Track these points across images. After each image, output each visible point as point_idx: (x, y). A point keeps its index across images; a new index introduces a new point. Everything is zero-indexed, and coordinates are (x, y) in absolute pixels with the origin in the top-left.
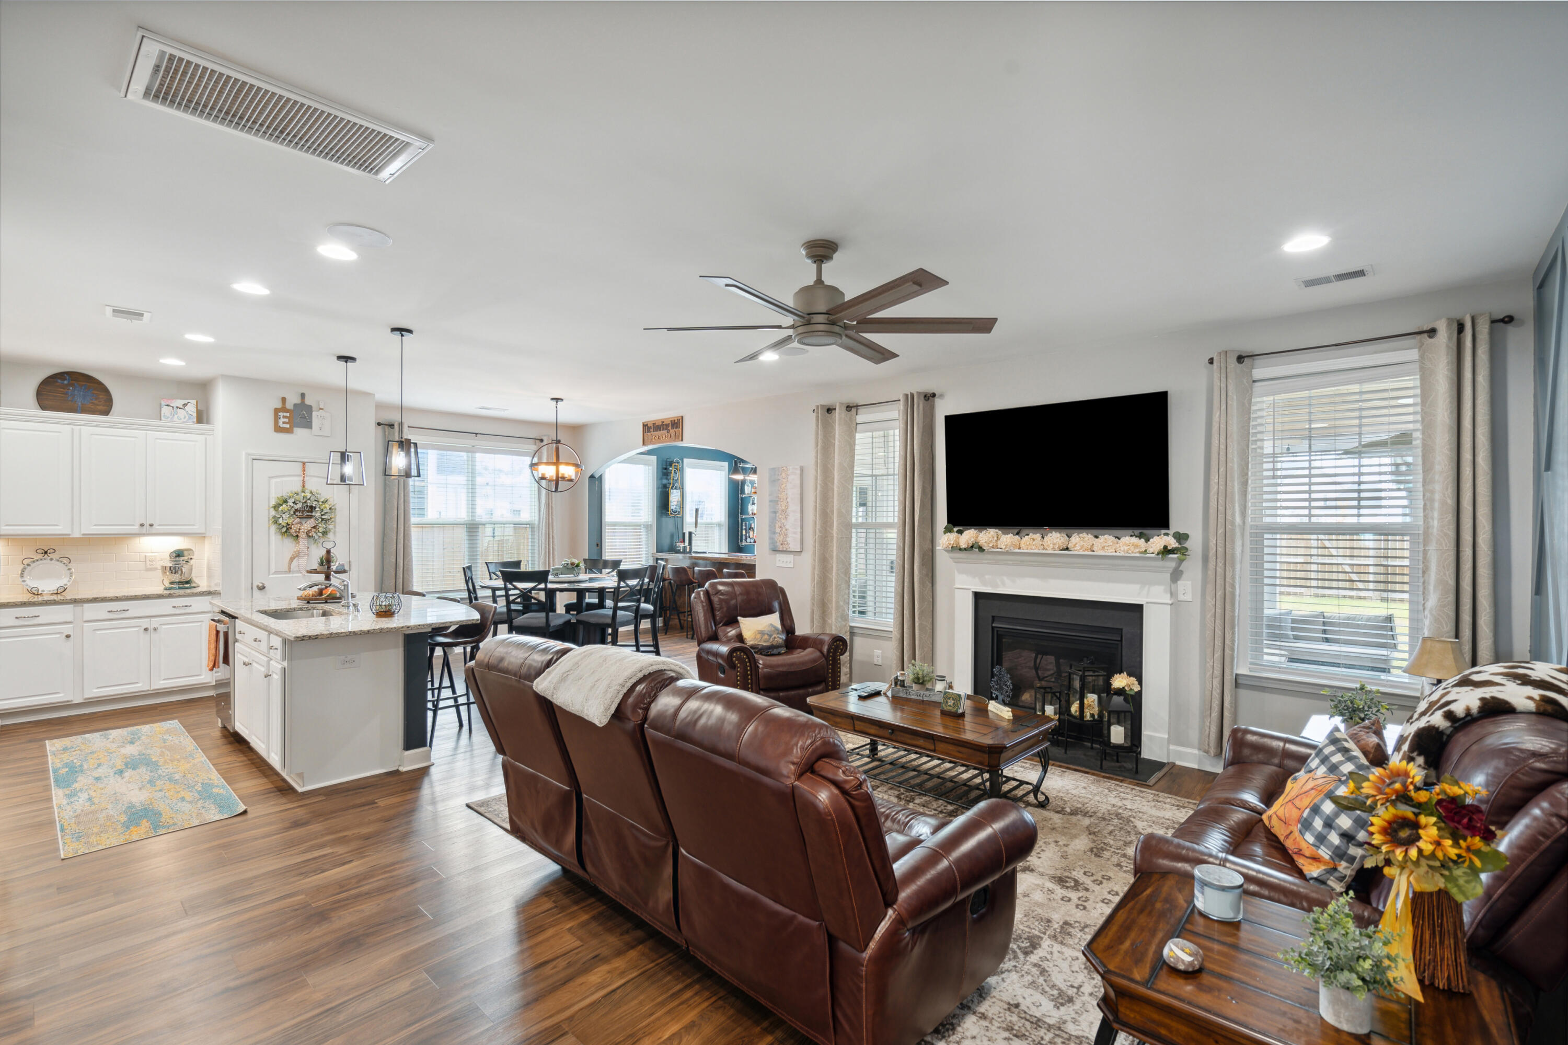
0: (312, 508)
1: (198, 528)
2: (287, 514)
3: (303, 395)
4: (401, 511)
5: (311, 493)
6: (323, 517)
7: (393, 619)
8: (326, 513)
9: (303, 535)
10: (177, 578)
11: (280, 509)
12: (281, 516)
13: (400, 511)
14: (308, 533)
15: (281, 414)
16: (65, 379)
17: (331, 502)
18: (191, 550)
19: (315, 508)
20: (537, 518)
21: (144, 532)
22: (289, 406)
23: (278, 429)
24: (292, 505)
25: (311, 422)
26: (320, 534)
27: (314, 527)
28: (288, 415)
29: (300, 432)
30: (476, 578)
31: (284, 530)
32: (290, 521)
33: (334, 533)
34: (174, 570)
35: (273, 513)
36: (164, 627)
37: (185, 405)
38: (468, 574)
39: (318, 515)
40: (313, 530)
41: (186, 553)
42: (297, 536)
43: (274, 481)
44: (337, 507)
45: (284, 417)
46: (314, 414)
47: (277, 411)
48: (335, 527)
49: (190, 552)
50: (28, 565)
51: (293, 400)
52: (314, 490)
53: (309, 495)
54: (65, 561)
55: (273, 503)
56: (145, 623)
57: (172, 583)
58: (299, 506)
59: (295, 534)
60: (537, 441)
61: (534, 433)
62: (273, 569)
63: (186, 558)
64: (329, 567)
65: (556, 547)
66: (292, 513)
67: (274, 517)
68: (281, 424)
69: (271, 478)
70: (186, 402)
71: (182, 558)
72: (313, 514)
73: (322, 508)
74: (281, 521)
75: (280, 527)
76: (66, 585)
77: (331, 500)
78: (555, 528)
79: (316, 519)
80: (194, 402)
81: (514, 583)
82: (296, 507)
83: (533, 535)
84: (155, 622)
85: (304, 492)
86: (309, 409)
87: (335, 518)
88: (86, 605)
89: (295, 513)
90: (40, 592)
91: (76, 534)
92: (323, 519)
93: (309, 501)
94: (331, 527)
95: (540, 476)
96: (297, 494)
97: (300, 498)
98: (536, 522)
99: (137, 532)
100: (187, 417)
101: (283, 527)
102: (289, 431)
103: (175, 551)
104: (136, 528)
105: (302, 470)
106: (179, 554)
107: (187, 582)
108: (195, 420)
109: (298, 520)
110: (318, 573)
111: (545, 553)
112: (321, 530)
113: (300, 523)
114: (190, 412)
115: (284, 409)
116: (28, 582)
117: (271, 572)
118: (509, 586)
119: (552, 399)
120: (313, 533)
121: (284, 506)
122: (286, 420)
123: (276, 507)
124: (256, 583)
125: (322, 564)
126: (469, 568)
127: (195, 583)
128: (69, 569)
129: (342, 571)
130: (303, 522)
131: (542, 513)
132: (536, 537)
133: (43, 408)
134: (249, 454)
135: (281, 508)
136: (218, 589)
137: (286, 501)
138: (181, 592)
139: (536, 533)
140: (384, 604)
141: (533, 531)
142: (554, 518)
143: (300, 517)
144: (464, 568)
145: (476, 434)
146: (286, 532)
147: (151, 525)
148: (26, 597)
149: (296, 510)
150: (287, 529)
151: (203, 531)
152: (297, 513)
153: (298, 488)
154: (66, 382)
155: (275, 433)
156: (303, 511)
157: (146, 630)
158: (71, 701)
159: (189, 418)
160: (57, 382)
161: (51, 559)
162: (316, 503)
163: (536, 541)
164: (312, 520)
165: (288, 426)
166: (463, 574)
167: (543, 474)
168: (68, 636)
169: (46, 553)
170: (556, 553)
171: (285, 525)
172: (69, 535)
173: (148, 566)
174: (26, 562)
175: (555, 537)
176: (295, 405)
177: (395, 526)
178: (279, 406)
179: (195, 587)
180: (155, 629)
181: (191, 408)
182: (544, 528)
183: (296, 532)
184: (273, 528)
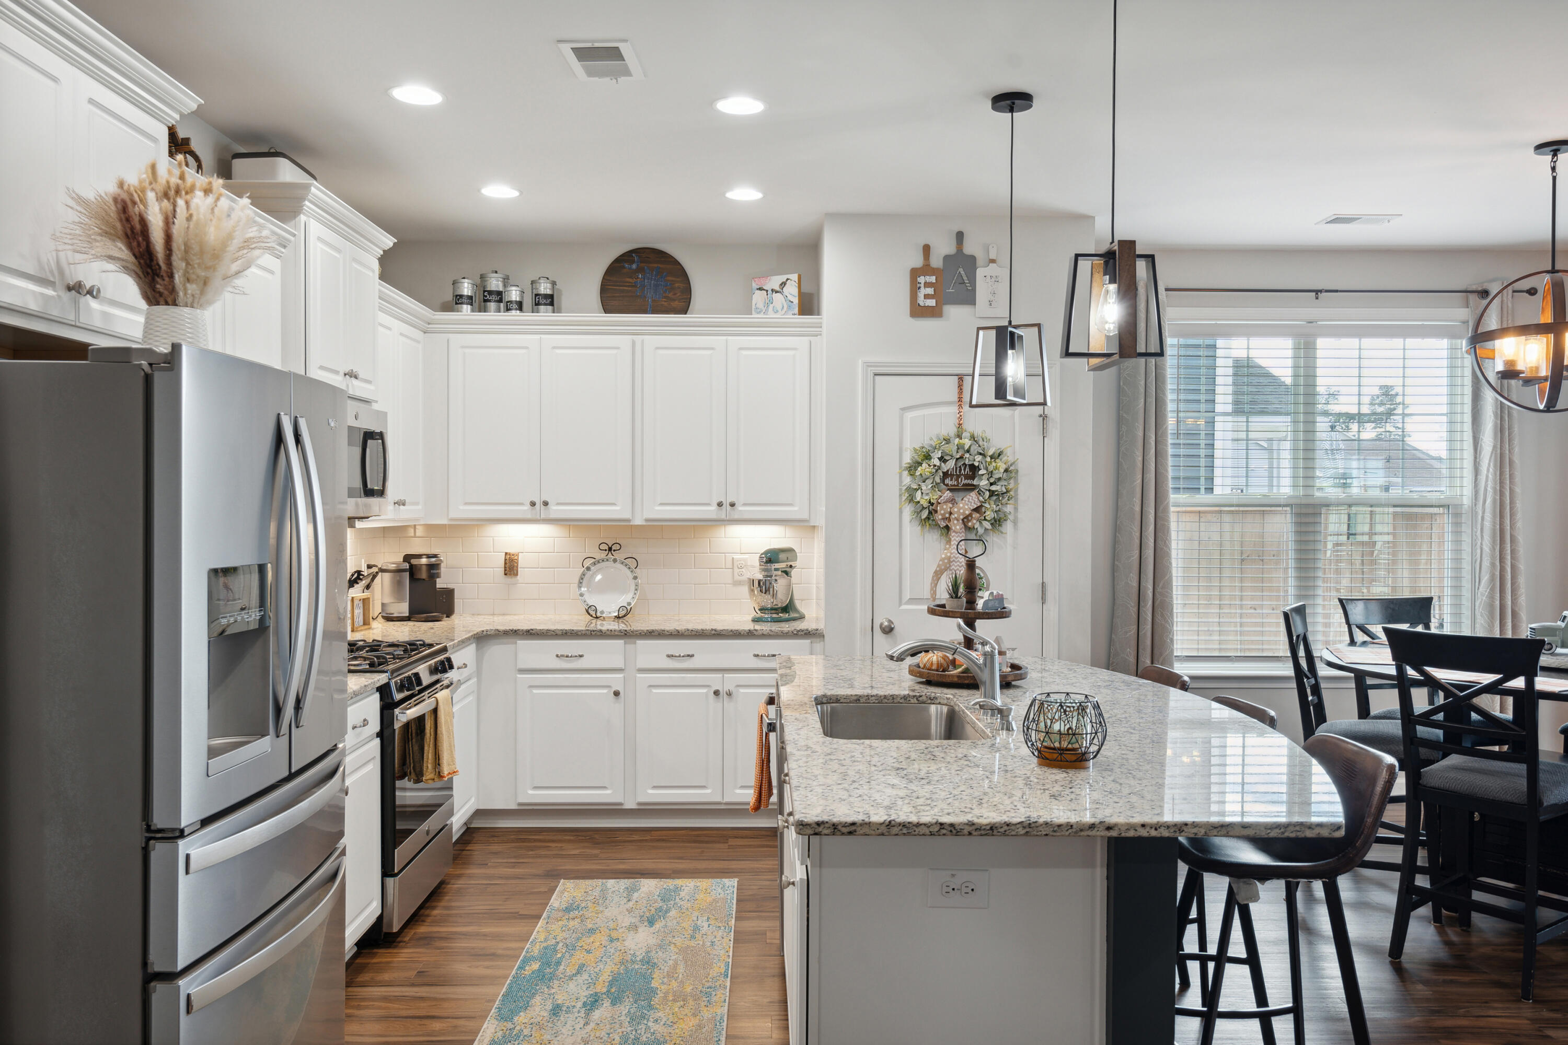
0: (974, 469)
1: (796, 511)
2: (929, 482)
3: (960, 236)
4: (1151, 476)
5: (973, 437)
6: (993, 488)
7: (1082, 774)
8: (999, 479)
9: (957, 526)
10: (767, 601)
11: (918, 473)
12: (920, 488)
13: (1147, 476)
14: (966, 519)
15: (922, 280)
16: (633, 262)
17: (1009, 457)
18: (790, 550)
19: (978, 468)
20: (1468, 491)
21: (723, 517)
22: (936, 261)
23: (918, 311)
24: (937, 462)
25: (974, 290)
26: (987, 525)
27: (977, 510)
28: (933, 279)
29: (954, 312)
30: (1315, 632)
31: (925, 514)
32: (934, 497)
33: (1015, 522)
34: (764, 587)
35: (907, 480)
36: (742, 690)
37: (783, 284)
38: (1298, 629)
39: (984, 483)
40: (976, 515)
41: (782, 556)
42: (947, 528)
43: (909, 415)
44: (1022, 467)
45: (927, 285)
46: (980, 272)
47: (915, 273)
48: (1016, 509)
49: (789, 555)
50: (588, 569)
51: (943, 248)
52: (978, 432)
53: (967, 442)
54: (632, 563)
55: (907, 459)
56: (715, 681)
57: (762, 609)
58: (951, 464)
59: (943, 524)
60: (1473, 298)
61: (1466, 277)
62: (907, 595)
63: (782, 565)
64: (971, 603)
65: (1522, 566)
66: (938, 480)
67: (909, 489)
68: (921, 301)
69: (903, 409)
70: (783, 278)
71: (777, 566)
72: (975, 482)
73: (991, 468)
74: (918, 495)
75: (920, 509)
76: (629, 604)
77: (1009, 452)
78: (1519, 516)
79: (980, 493)
80: (794, 277)
81: (1429, 669)
82: (945, 467)
83: (1457, 533)
84: (729, 681)
85: (959, 436)
86: (971, 263)
87: (1016, 490)
88: (640, 643)
89: (943, 481)
90: (599, 614)
91: (638, 521)
92: (992, 493)
93: (967, 455)
94: (1009, 509)
95: (1500, 367)
96: (948, 441)
97: (952, 448)
98: (1467, 501)
99: (714, 516)
100: (786, 306)
101: (924, 508)
102: (934, 313)
103: (766, 553)
104: (711, 511)
105: (956, 390)
106: (771, 558)
107: (785, 609)
108: (796, 311)
109: (948, 494)
110: (947, 614)
111: (1492, 579)
112: (990, 515)
113: (953, 501)
114: (790, 298)
115: (926, 269)
116: (586, 597)
117: (904, 600)
118: (1411, 672)
119: (1540, 147)
120: (974, 523)
121: (924, 465)
122: (930, 291)
123: (912, 468)
124: (881, 619)
125: (954, 594)
126: (1300, 611)
127: (796, 611)
128: (635, 578)
129: (999, 612)
130: (958, 499)
131: (1482, 478)
132: (1466, 538)
133: (607, 310)
134: (868, 365)
135: (920, 470)
136: (821, 626)
137: (928, 457)
138: (776, 627)
139: (1466, 528)
140: (1056, 727)
141: (1457, 524)
142: (1518, 490)
143: (952, 490)
144: (1286, 616)
145: (1317, 292)
146: (928, 518)
147: (732, 505)
148: (580, 622)
149: (946, 475)
150: (930, 513)
151: (805, 516)
152: (947, 481)
153: (951, 430)
154: (634, 266)
155: (912, 320)
156: (958, 476)
157: (716, 693)
158: (621, 804)
159: (789, 307)
160: (624, 267)
161: (615, 561)
162: (979, 458)
163: (1466, 547)
164: (973, 494)
165: (932, 303)
166: (1283, 628)
167: (1510, 363)
168: (617, 694)
169: (610, 549)
170: (1522, 580)
171: (926, 504)
172: (629, 521)
173: (737, 578)
174: (588, 563)
175: (1520, 538)
176: (947, 258)
177: (1137, 508)
178: (918, 262)
179: (794, 619)
180: (729, 694)
181: (792, 290)
182: (1488, 516)
183: (944, 519)
184: (908, 510)
